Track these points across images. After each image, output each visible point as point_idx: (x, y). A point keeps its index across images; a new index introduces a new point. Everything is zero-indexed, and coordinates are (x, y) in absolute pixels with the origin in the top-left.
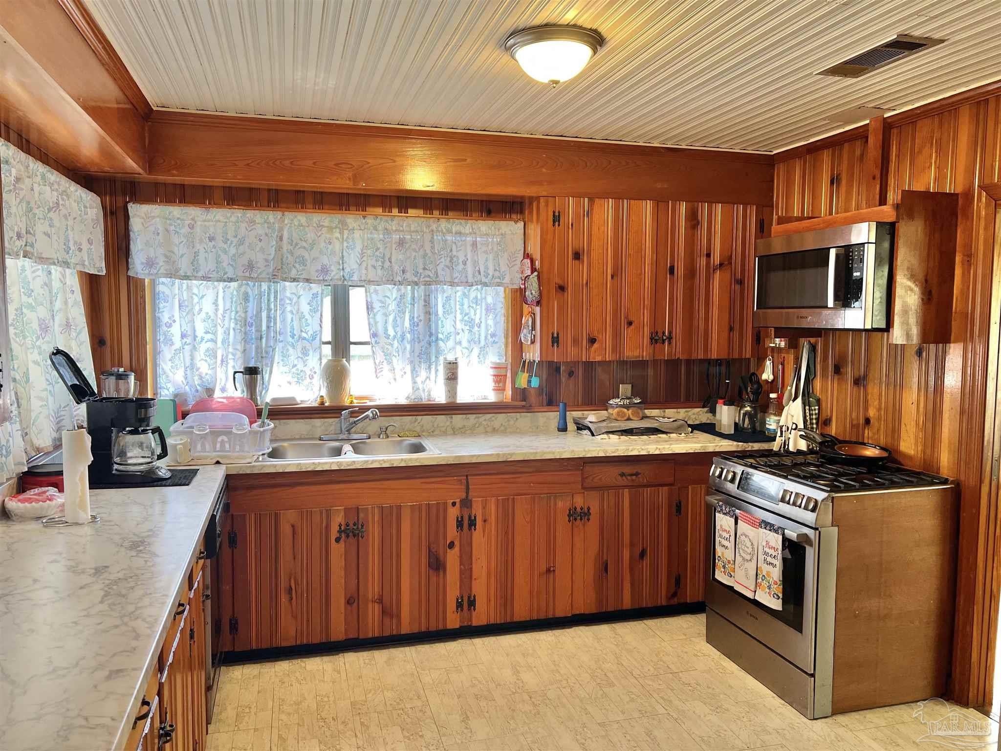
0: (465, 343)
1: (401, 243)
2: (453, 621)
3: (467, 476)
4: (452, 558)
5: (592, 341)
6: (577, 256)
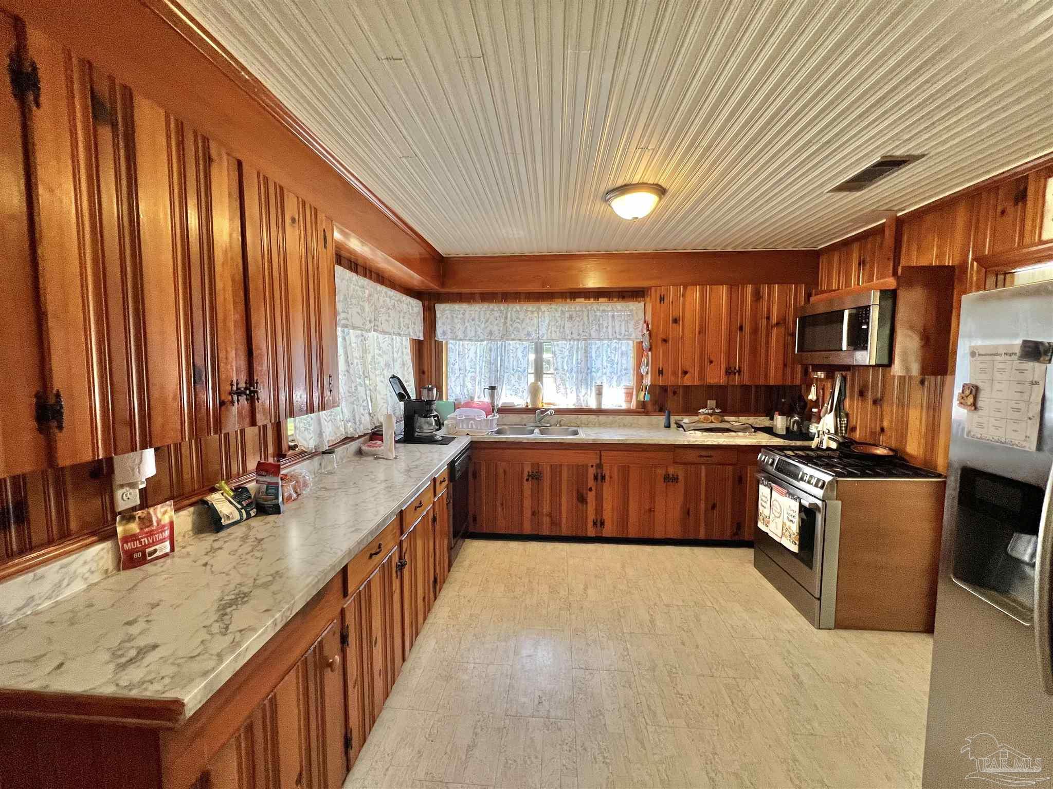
0: (608, 374)
1: (571, 317)
2: (591, 532)
3: (600, 451)
4: (591, 497)
5: (685, 373)
6: (675, 321)
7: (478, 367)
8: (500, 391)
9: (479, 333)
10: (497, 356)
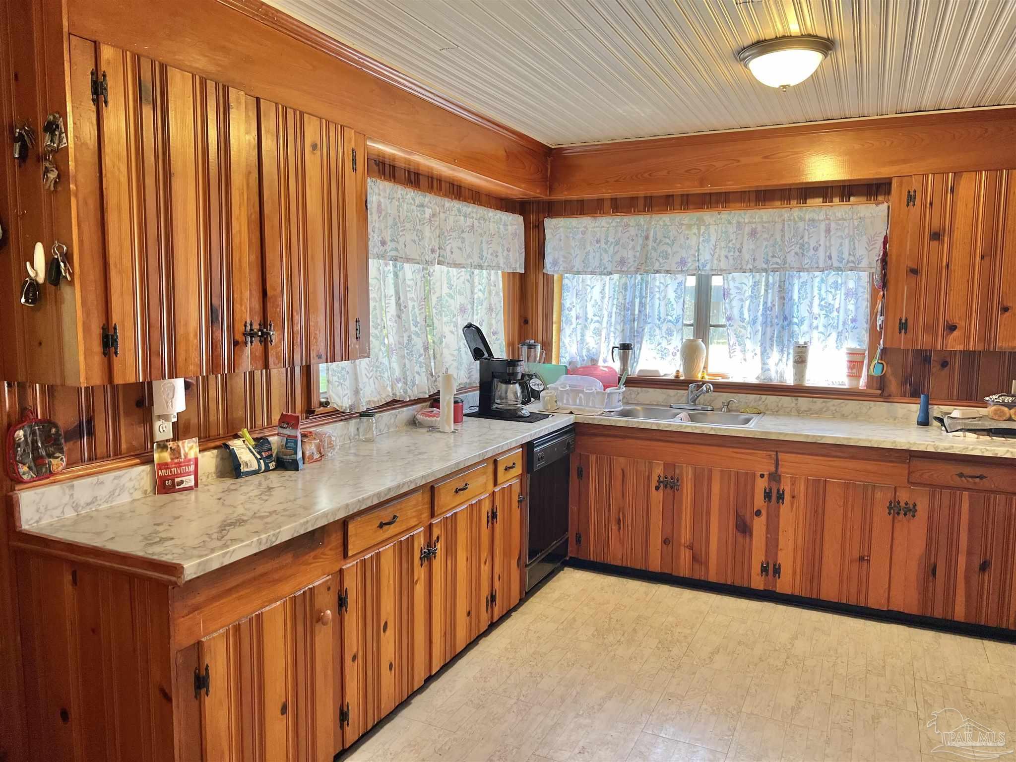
0: (821, 329)
1: (753, 233)
2: (758, 582)
3: (777, 452)
4: (759, 526)
5: (952, 328)
6: (936, 236)
7: (606, 313)
8: (637, 352)
9: (605, 261)
10: (634, 297)
